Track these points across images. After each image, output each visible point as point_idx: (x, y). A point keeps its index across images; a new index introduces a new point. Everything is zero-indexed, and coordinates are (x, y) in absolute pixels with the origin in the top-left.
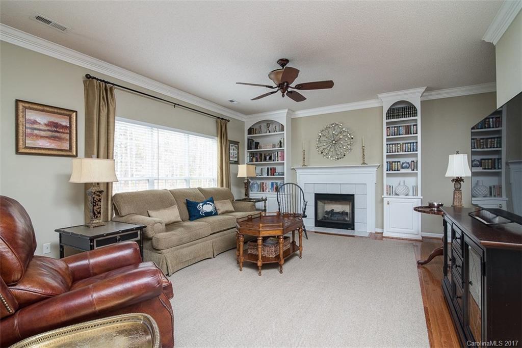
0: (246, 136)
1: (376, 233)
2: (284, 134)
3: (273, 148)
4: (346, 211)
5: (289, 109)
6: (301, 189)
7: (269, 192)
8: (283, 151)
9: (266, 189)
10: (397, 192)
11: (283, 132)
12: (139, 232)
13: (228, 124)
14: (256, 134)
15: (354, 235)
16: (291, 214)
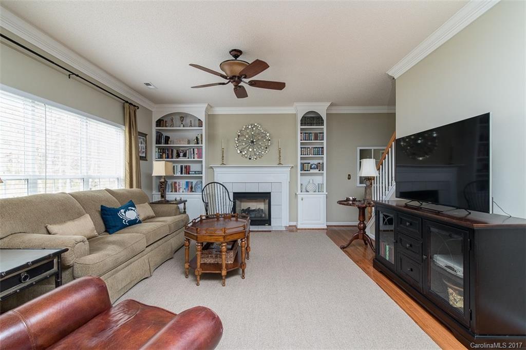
0: (154, 129)
1: (290, 226)
2: (202, 129)
3: (188, 144)
4: (261, 208)
5: (208, 104)
6: (226, 189)
7: (183, 192)
8: (200, 149)
9: (179, 189)
10: (308, 189)
11: (201, 128)
12: (55, 261)
13: (138, 112)
14: (166, 126)
15: (271, 230)
16: (221, 215)
